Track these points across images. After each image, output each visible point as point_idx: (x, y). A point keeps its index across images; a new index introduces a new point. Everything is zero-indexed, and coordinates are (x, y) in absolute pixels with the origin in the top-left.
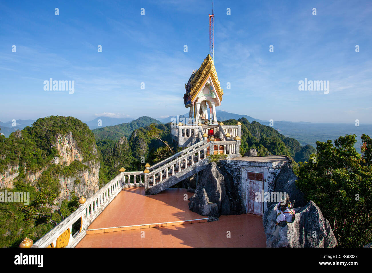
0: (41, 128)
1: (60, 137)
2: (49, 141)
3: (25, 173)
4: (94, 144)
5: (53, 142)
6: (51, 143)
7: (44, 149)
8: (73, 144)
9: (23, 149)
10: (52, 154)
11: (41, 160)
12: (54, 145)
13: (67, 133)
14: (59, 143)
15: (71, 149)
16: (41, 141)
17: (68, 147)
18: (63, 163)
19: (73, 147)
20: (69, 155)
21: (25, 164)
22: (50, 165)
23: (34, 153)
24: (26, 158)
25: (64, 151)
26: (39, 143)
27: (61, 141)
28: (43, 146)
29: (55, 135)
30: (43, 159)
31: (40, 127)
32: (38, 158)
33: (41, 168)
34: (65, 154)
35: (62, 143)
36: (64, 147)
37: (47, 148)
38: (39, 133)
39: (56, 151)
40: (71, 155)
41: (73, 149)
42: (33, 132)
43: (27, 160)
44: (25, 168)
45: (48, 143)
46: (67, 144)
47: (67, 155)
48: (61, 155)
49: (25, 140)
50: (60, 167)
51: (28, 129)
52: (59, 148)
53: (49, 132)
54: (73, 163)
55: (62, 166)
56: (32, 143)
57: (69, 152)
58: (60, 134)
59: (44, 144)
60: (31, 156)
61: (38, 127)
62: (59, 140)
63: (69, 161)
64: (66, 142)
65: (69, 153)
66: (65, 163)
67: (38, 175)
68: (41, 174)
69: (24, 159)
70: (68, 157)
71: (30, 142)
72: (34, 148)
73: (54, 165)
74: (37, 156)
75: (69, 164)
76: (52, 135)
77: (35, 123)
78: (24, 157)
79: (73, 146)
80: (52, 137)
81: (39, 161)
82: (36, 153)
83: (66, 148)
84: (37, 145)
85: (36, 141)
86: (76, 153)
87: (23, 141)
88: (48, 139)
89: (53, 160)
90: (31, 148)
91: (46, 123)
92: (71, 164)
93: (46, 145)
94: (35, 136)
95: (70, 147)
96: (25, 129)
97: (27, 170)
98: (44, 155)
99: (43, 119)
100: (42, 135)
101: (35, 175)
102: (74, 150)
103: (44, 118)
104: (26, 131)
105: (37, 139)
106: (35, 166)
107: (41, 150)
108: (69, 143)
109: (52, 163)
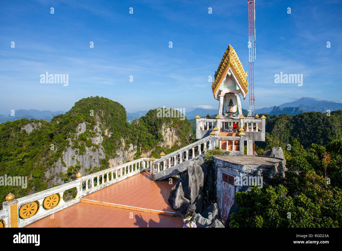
0: (151, 118)
1: (164, 125)
2: (156, 128)
3: (141, 151)
4: (190, 132)
5: (159, 129)
6: (158, 130)
7: (153, 134)
8: (174, 131)
9: (140, 133)
10: (159, 138)
11: (151, 143)
12: (160, 131)
13: (169, 122)
14: (163, 130)
15: (172, 135)
16: (151, 127)
17: (170, 133)
18: (166, 146)
19: (174, 134)
20: (170, 140)
21: (141, 144)
22: (157, 147)
23: (146, 137)
24: (141, 140)
25: (167, 136)
26: (150, 129)
27: (165, 128)
28: (153, 132)
29: (161, 123)
30: (153, 142)
31: (151, 116)
32: (149, 141)
33: (151, 149)
34: (168, 139)
35: (166, 130)
36: (167, 133)
37: (155, 133)
38: (150, 121)
39: (161, 136)
40: (172, 140)
41: (173, 135)
42: (146, 120)
43: (142, 142)
44: (141, 148)
45: (156, 130)
46: (170, 131)
47: (169, 140)
48: (165, 140)
49: (141, 127)
50: (164, 149)
51: (143, 118)
52: (163, 134)
53: (156, 121)
54: (174, 147)
55: (165, 148)
56: (145, 129)
57: (170, 137)
58: (164, 123)
59: (153, 130)
60: (145, 139)
61: (149, 116)
62: (163, 127)
63: (171, 145)
64: (169, 129)
65: (171, 139)
66: (168, 146)
67: (149, 154)
68: (151, 153)
69: (140, 141)
70: (170, 141)
71: (144, 128)
72: (147, 133)
73: (160, 147)
74: (148, 139)
75: (171, 147)
76: (158, 123)
77: (148, 114)
78: (140, 139)
79: (174, 132)
80: (159, 124)
81: (150, 143)
82: (148, 137)
83: (168, 134)
84: (149, 131)
85: (148, 128)
86: (176, 138)
87: (140, 127)
88: (156, 126)
89: (159, 143)
90: (144, 133)
91: (154, 114)
92: (172, 148)
93: (155, 131)
94: (148, 123)
95: (172, 134)
96: (141, 118)
97: (142, 149)
98: (153, 139)
99: (153, 111)
100: (152, 123)
101: (147, 153)
102: (175, 136)
103: (153, 109)
104: (142, 120)
105: (149, 126)
106: (147, 147)
107: (151, 135)
108: (171, 130)
109: (158, 146)
